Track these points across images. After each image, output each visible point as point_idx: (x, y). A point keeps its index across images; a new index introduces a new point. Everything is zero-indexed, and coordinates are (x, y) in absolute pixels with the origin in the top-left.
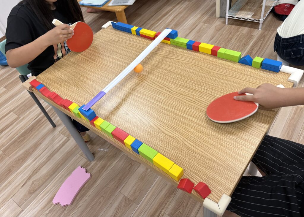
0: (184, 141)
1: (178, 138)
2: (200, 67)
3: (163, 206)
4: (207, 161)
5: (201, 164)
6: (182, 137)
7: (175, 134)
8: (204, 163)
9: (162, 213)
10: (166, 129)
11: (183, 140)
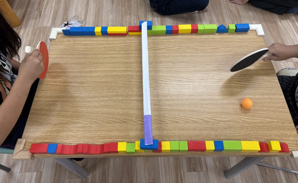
0: (241, 119)
1: (235, 119)
2: (193, 48)
3: (179, 168)
4: (268, 125)
5: (267, 129)
6: (237, 116)
7: (230, 117)
8: (267, 127)
9: (182, 173)
10: (220, 117)
11: (239, 118)
